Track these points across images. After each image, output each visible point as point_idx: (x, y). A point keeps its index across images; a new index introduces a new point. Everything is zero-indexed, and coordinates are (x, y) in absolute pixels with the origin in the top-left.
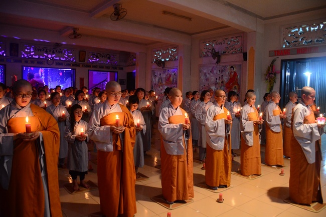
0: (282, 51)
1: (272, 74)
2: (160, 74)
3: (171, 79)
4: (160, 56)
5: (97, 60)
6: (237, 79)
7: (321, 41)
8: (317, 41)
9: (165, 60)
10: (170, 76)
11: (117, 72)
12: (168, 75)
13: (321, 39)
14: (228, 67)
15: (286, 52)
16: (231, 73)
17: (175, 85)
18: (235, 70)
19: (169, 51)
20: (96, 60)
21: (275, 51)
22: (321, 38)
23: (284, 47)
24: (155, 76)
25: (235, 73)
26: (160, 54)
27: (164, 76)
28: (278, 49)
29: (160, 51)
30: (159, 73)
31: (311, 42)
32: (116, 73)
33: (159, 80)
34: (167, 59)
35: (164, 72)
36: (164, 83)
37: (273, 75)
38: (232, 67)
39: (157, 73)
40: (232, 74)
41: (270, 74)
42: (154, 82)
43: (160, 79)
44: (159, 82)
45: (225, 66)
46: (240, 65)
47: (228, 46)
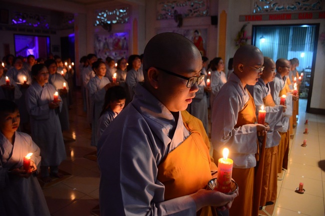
0: (253, 16)
1: (244, 39)
2: (106, 39)
3: (121, 44)
4: (105, 18)
5: (24, 21)
6: (202, 44)
7: (293, 9)
8: (289, 8)
9: (112, 23)
10: (119, 40)
11: (49, 37)
12: (116, 40)
13: (293, 7)
14: (192, 32)
15: (258, 17)
16: (195, 38)
17: (126, 51)
18: (200, 34)
19: (116, 12)
20: (22, 21)
21: (246, 16)
22: (293, 5)
23: (254, 12)
24: (99, 41)
25: (200, 38)
26: (105, 15)
27: (111, 41)
28: (249, 14)
29: (105, 12)
30: (104, 37)
31: (283, 8)
32: (48, 39)
33: (104, 45)
34: (114, 22)
35: (111, 36)
36: (111, 48)
37: (245, 41)
38: (196, 31)
39: (102, 38)
40: (197, 39)
41: (241, 39)
42: (98, 48)
43: (106, 44)
44: (104, 48)
45: (188, 31)
46: (206, 30)
47: (191, 8)
